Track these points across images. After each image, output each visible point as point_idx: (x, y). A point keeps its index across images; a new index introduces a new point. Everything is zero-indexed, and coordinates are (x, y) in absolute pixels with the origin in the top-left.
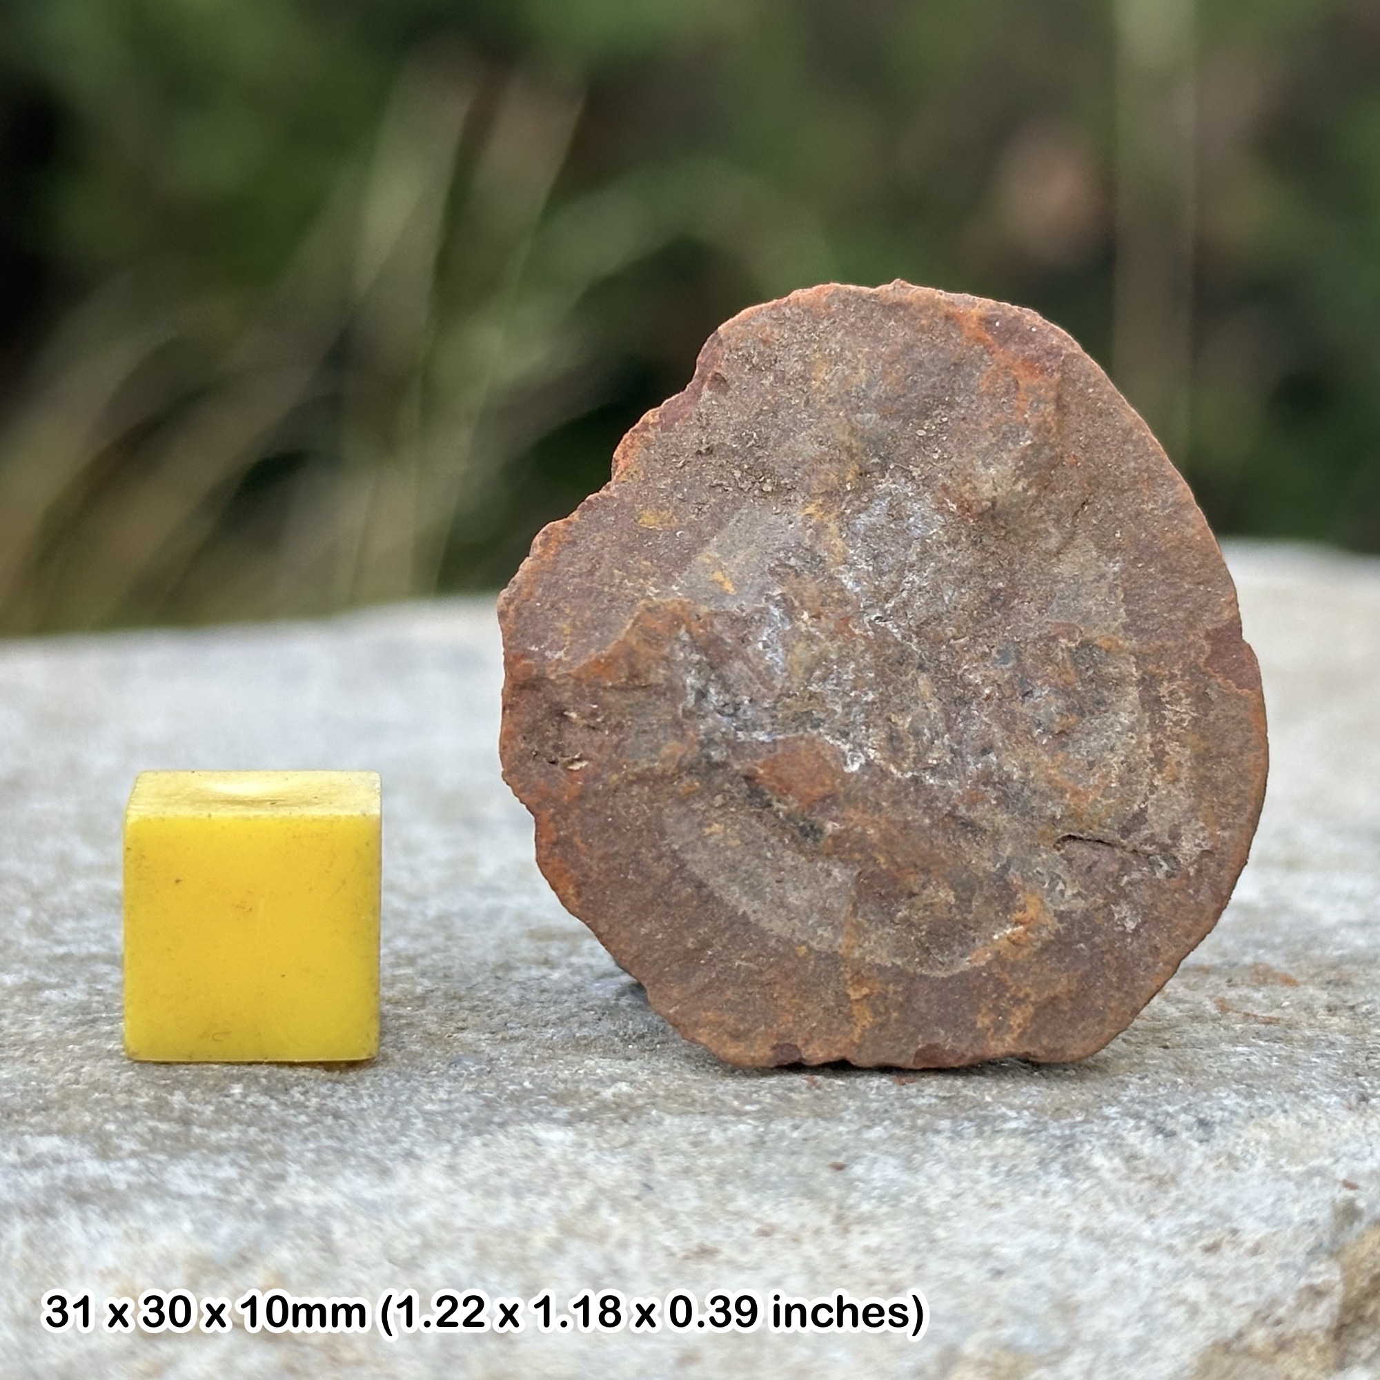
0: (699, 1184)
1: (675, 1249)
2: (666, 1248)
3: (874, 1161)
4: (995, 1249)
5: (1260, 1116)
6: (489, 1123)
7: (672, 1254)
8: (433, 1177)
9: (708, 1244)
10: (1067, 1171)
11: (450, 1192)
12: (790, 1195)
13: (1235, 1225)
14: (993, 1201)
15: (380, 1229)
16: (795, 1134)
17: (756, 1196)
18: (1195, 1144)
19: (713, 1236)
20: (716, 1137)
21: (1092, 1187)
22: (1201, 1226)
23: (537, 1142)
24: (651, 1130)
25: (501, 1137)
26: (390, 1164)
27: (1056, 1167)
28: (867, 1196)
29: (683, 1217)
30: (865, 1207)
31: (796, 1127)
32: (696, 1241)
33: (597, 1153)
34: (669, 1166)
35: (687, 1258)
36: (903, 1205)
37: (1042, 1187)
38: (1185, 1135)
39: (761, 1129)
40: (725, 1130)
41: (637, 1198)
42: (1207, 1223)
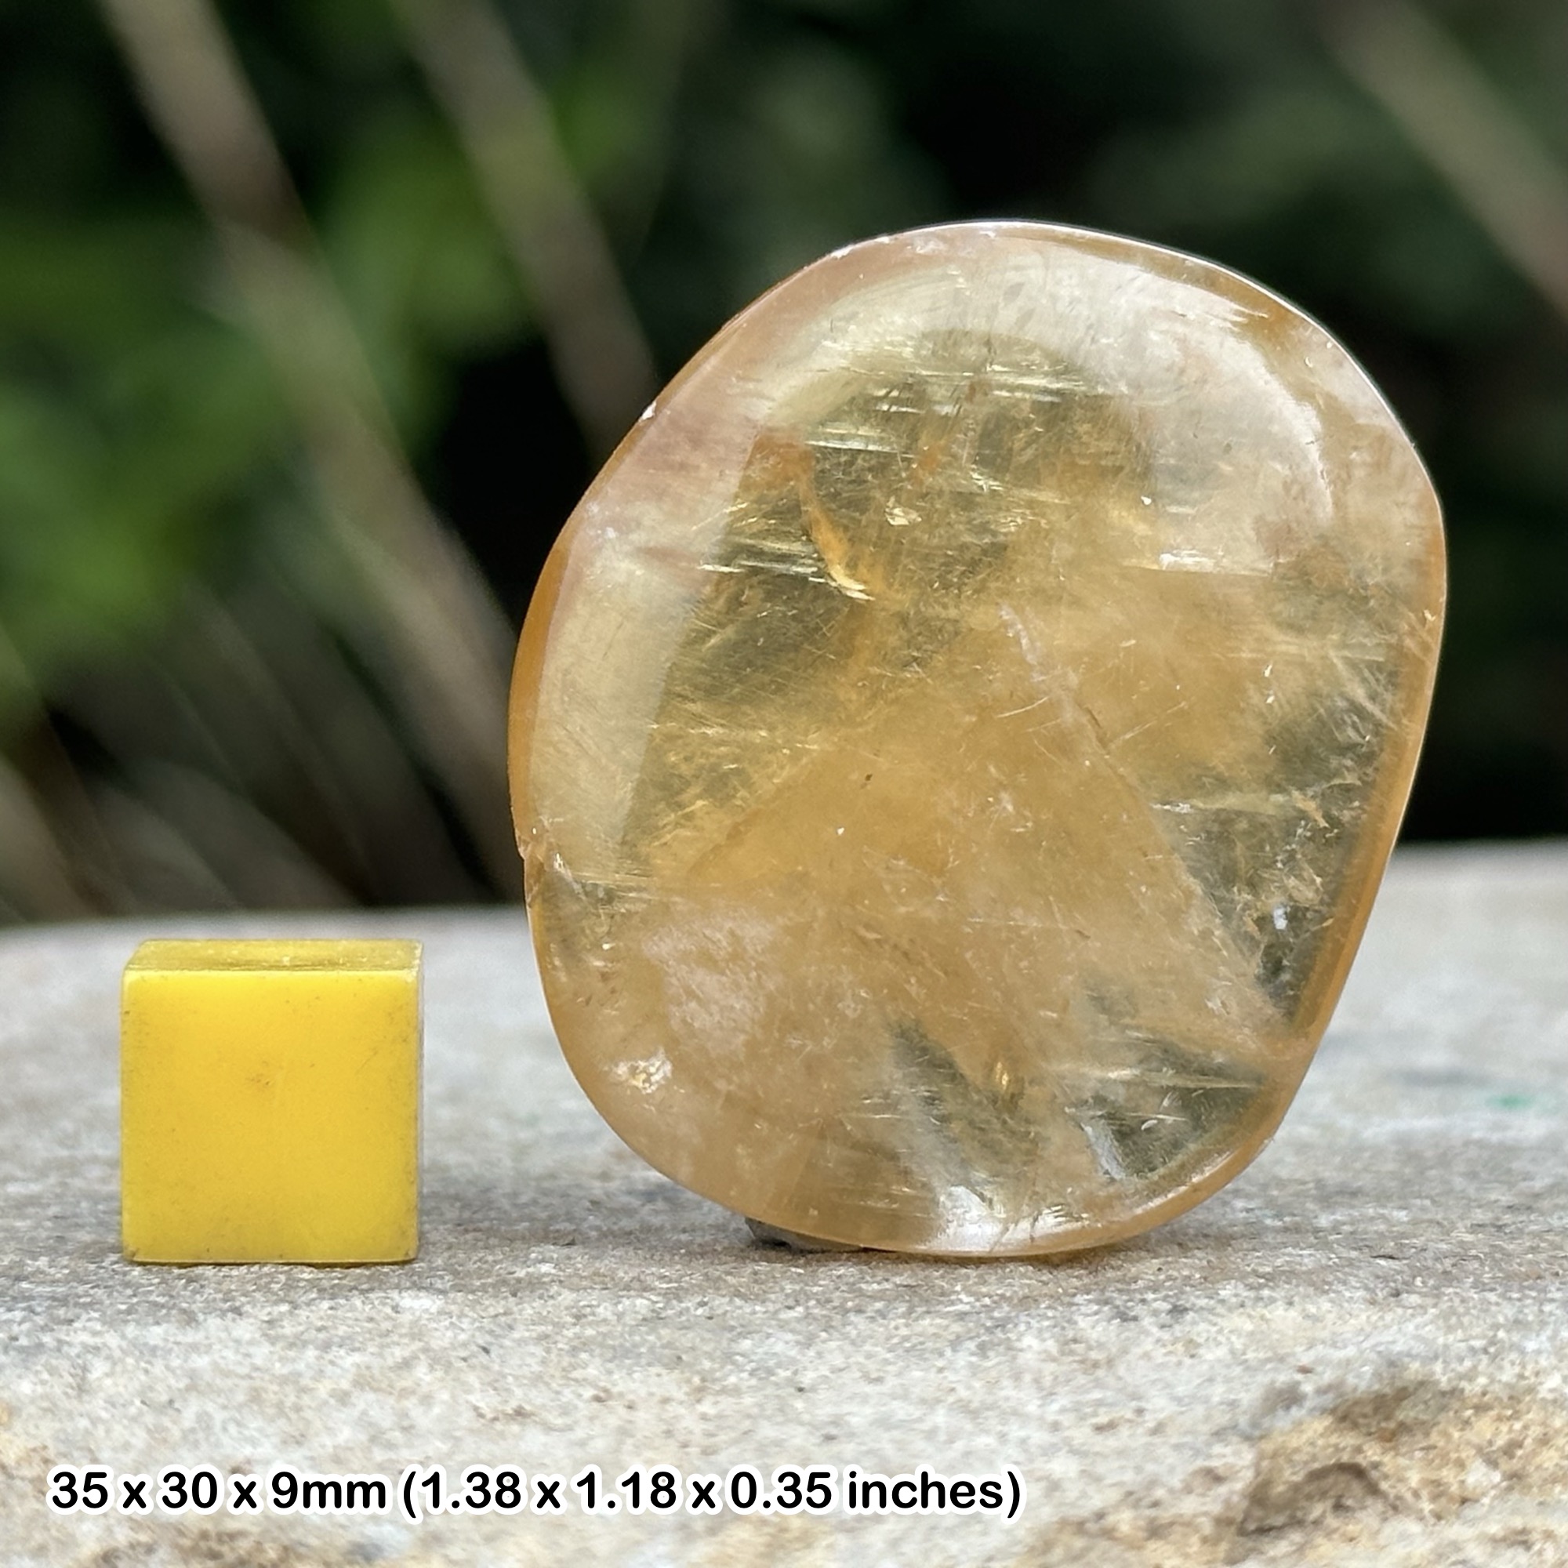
0: (548, 1351)
1: (486, 1411)
2: (476, 1409)
3: (769, 1336)
4: (847, 1418)
5: (1254, 1307)
6: (355, 1288)
7: (481, 1416)
8: (244, 1329)
9: (528, 1408)
10: (983, 1349)
11: (251, 1343)
12: (649, 1364)
13: (1143, 1404)
14: (874, 1375)
15: (146, 1371)
16: (700, 1311)
17: (610, 1366)
18: (1155, 1330)
19: (536, 1399)
20: (604, 1311)
21: (999, 1364)
22: (1099, 1403)
23: (396, 1309)
24: (538, 1303)
25: (357, 1302)
26: (201, 1317)
27: (972, 1345)
28: (740, 1368)
29: (510, 1379)
30: (732, 1379)
31: (702, 1304)
32: (513, 1404)
33: (454, 1319)
34: (527, 1334)
35: (496, 1419)
36: (773, 1378)
37: (940, 1363)
38: (1147, 1322)
39: (661, 1305)
40: (616, 1304)
41: (464, 1359)
42: (1110, 1400)
